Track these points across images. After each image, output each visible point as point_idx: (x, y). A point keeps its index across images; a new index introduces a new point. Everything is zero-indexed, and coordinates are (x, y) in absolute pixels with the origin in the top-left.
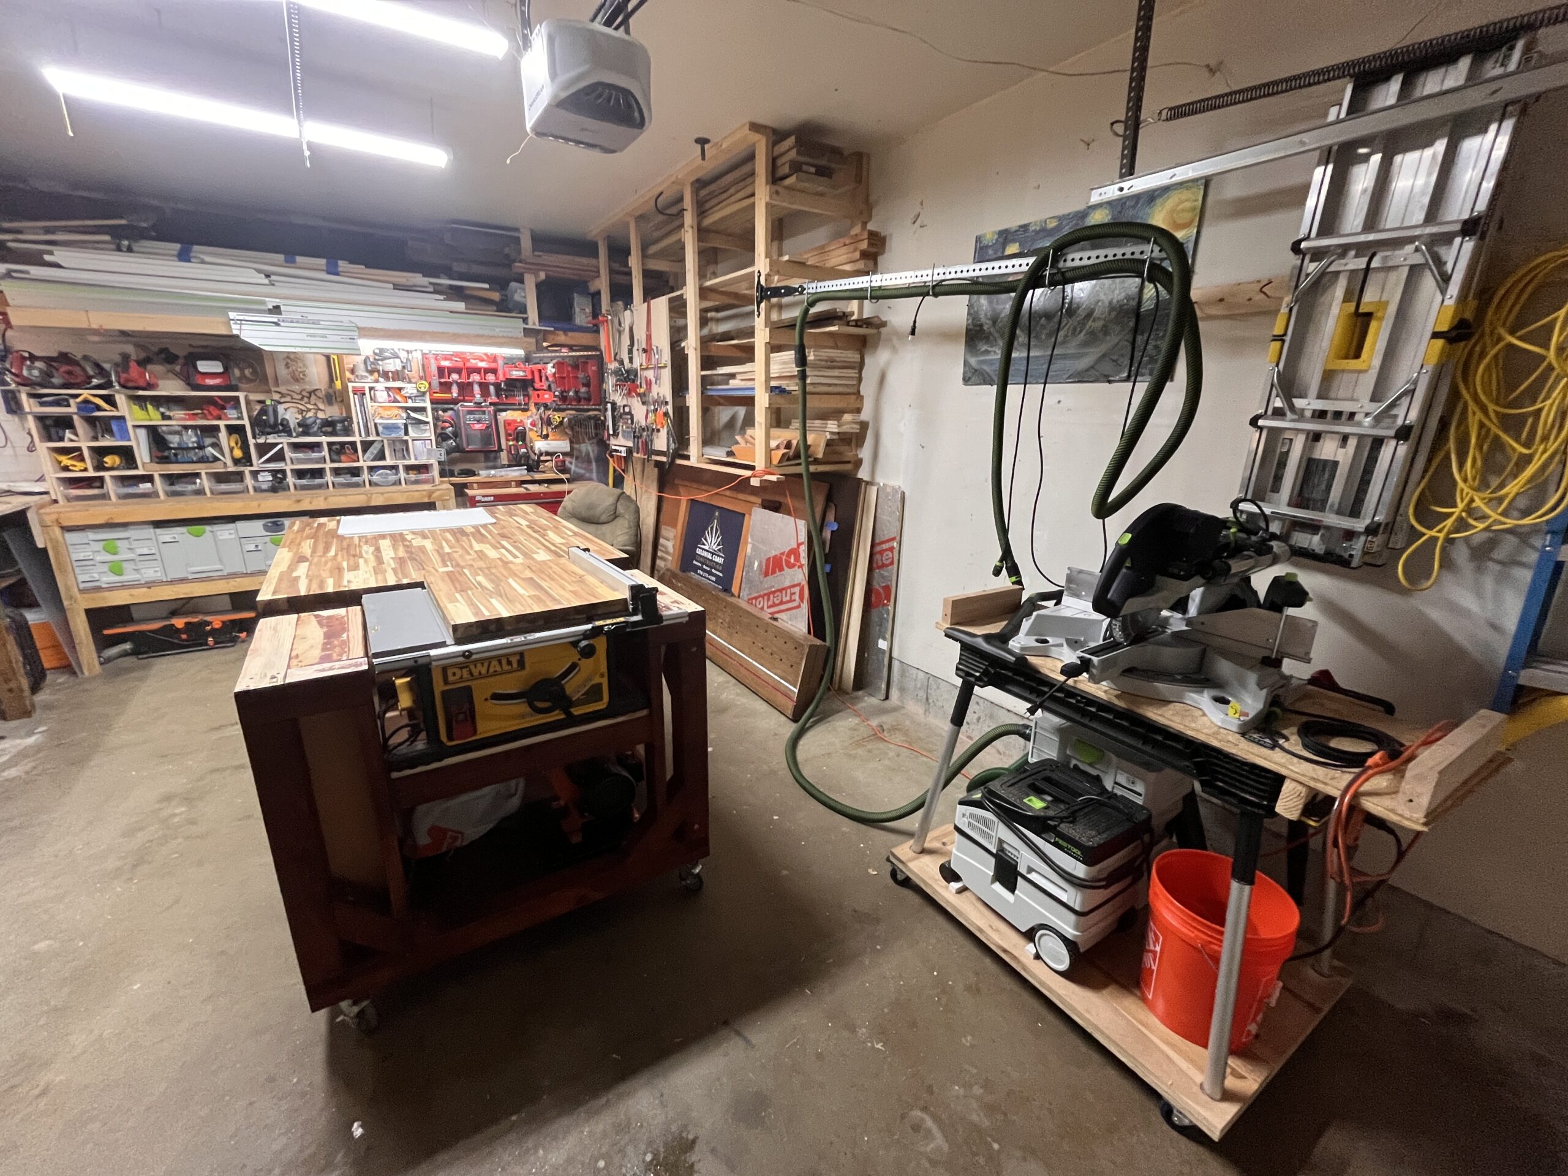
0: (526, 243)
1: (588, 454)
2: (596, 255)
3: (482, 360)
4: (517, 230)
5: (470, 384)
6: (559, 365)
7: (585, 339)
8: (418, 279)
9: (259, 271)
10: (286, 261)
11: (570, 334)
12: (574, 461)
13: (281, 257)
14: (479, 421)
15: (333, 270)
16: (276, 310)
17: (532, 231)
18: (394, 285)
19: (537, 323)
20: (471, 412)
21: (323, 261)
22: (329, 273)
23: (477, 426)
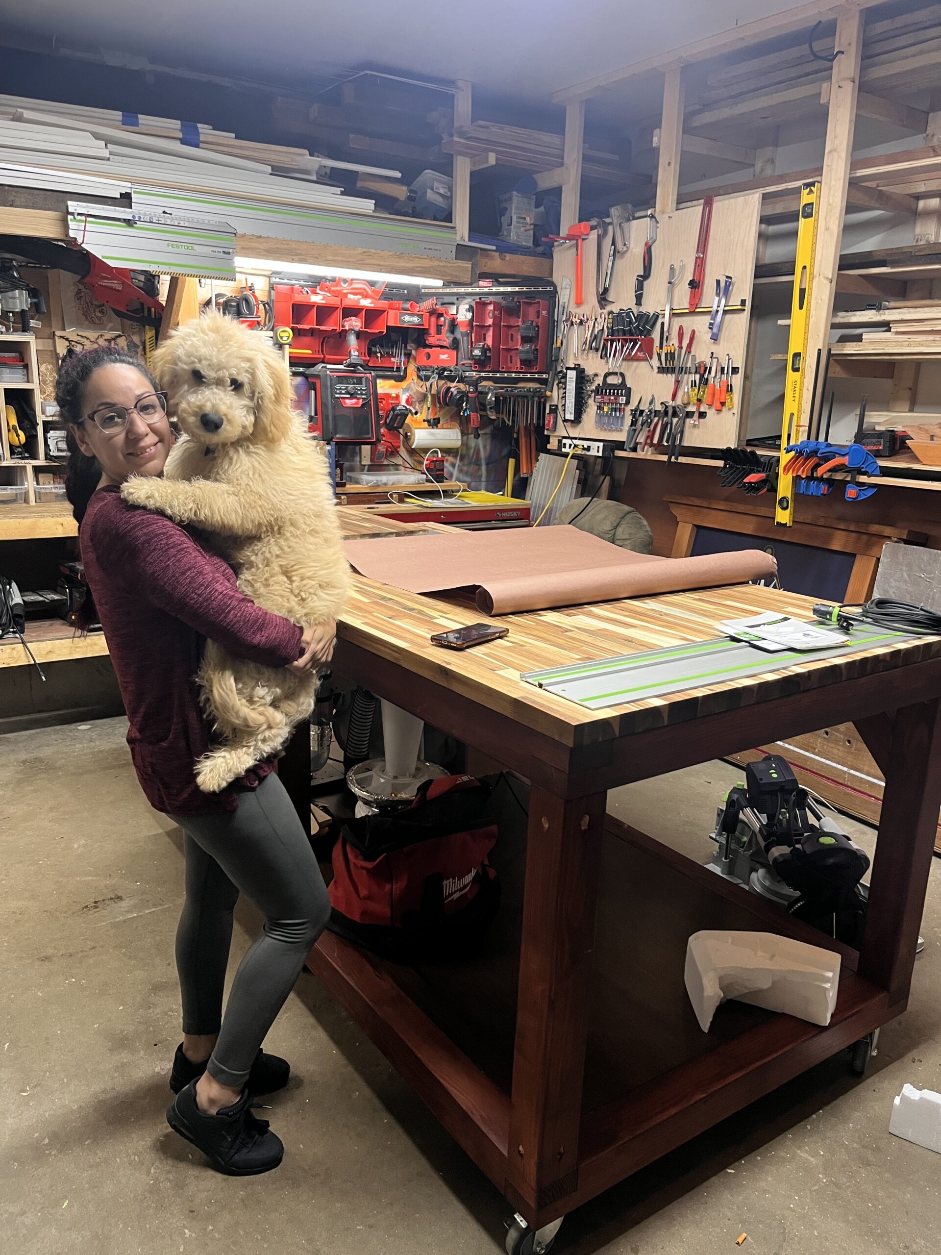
0: (463, 106)
1: (477, 452)
2: (560, 130)
3: (366, 296)
4: (452, 83)
5: (343, 334)
6: (478, 308)
7: (526, 265)
8: (302, 158)
9: (97, 136)
10: (124, 123)
11: (508, 257)
12: (458, 463)
13: (118, 115)
14: (352, 396)
15: (190, 139)
16: (125, 199)
17: (475, 88)
18: (274, 168)
19: (466, 238)
20: (341, 380)
21: (177, 124)
22: (183, 142)
23: (349, 403)
